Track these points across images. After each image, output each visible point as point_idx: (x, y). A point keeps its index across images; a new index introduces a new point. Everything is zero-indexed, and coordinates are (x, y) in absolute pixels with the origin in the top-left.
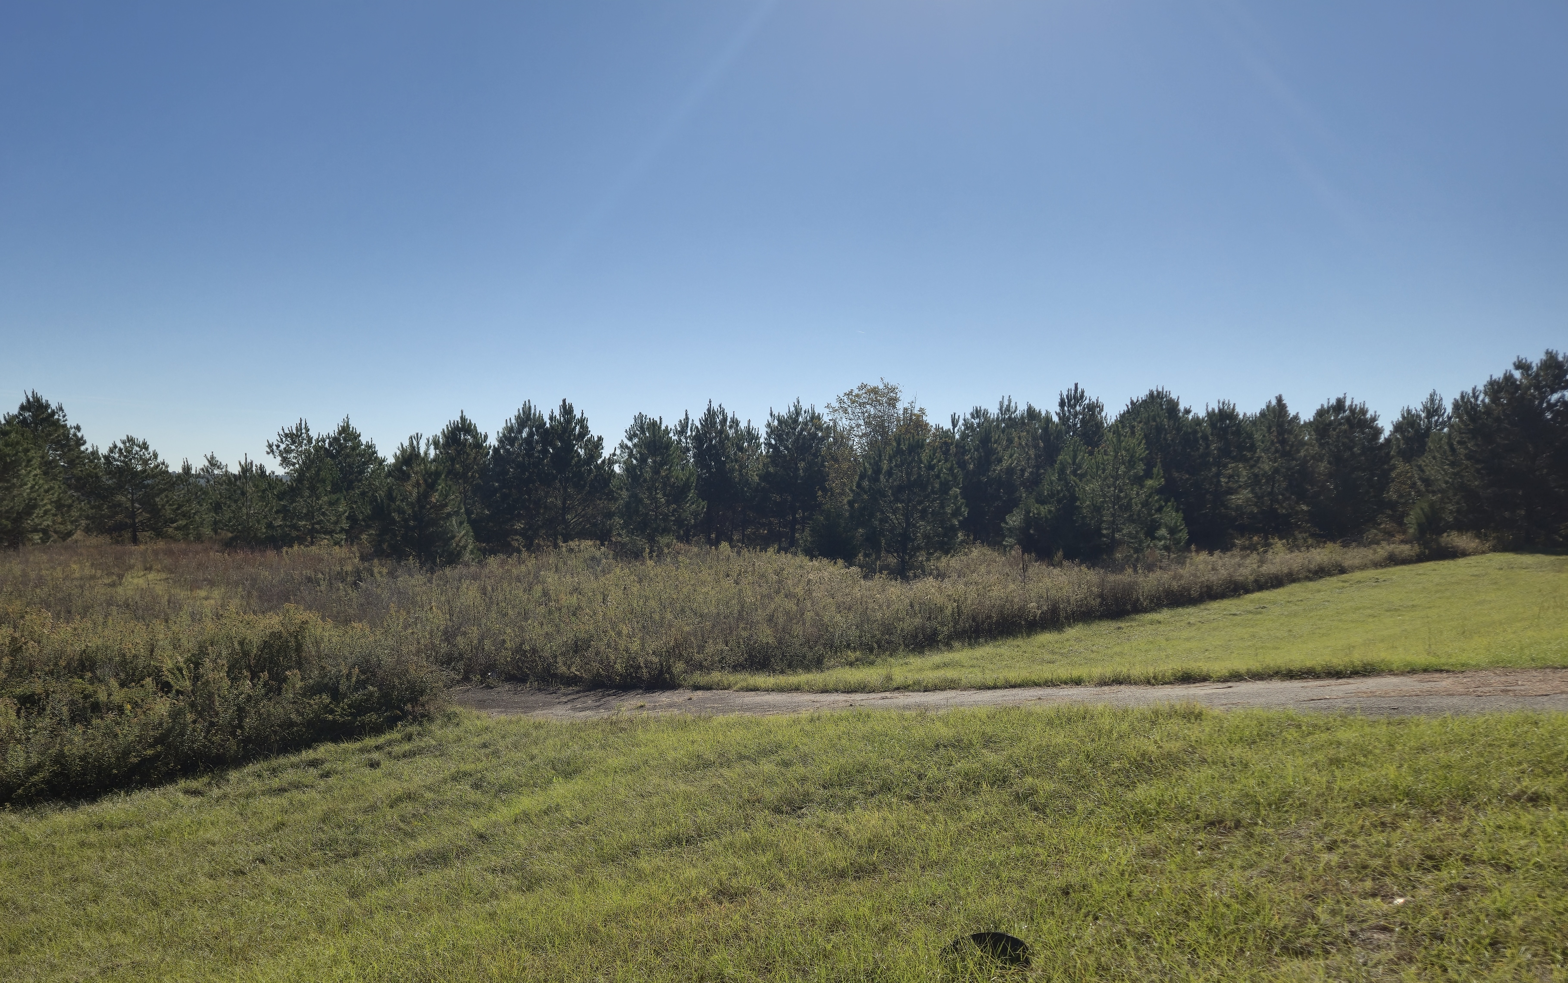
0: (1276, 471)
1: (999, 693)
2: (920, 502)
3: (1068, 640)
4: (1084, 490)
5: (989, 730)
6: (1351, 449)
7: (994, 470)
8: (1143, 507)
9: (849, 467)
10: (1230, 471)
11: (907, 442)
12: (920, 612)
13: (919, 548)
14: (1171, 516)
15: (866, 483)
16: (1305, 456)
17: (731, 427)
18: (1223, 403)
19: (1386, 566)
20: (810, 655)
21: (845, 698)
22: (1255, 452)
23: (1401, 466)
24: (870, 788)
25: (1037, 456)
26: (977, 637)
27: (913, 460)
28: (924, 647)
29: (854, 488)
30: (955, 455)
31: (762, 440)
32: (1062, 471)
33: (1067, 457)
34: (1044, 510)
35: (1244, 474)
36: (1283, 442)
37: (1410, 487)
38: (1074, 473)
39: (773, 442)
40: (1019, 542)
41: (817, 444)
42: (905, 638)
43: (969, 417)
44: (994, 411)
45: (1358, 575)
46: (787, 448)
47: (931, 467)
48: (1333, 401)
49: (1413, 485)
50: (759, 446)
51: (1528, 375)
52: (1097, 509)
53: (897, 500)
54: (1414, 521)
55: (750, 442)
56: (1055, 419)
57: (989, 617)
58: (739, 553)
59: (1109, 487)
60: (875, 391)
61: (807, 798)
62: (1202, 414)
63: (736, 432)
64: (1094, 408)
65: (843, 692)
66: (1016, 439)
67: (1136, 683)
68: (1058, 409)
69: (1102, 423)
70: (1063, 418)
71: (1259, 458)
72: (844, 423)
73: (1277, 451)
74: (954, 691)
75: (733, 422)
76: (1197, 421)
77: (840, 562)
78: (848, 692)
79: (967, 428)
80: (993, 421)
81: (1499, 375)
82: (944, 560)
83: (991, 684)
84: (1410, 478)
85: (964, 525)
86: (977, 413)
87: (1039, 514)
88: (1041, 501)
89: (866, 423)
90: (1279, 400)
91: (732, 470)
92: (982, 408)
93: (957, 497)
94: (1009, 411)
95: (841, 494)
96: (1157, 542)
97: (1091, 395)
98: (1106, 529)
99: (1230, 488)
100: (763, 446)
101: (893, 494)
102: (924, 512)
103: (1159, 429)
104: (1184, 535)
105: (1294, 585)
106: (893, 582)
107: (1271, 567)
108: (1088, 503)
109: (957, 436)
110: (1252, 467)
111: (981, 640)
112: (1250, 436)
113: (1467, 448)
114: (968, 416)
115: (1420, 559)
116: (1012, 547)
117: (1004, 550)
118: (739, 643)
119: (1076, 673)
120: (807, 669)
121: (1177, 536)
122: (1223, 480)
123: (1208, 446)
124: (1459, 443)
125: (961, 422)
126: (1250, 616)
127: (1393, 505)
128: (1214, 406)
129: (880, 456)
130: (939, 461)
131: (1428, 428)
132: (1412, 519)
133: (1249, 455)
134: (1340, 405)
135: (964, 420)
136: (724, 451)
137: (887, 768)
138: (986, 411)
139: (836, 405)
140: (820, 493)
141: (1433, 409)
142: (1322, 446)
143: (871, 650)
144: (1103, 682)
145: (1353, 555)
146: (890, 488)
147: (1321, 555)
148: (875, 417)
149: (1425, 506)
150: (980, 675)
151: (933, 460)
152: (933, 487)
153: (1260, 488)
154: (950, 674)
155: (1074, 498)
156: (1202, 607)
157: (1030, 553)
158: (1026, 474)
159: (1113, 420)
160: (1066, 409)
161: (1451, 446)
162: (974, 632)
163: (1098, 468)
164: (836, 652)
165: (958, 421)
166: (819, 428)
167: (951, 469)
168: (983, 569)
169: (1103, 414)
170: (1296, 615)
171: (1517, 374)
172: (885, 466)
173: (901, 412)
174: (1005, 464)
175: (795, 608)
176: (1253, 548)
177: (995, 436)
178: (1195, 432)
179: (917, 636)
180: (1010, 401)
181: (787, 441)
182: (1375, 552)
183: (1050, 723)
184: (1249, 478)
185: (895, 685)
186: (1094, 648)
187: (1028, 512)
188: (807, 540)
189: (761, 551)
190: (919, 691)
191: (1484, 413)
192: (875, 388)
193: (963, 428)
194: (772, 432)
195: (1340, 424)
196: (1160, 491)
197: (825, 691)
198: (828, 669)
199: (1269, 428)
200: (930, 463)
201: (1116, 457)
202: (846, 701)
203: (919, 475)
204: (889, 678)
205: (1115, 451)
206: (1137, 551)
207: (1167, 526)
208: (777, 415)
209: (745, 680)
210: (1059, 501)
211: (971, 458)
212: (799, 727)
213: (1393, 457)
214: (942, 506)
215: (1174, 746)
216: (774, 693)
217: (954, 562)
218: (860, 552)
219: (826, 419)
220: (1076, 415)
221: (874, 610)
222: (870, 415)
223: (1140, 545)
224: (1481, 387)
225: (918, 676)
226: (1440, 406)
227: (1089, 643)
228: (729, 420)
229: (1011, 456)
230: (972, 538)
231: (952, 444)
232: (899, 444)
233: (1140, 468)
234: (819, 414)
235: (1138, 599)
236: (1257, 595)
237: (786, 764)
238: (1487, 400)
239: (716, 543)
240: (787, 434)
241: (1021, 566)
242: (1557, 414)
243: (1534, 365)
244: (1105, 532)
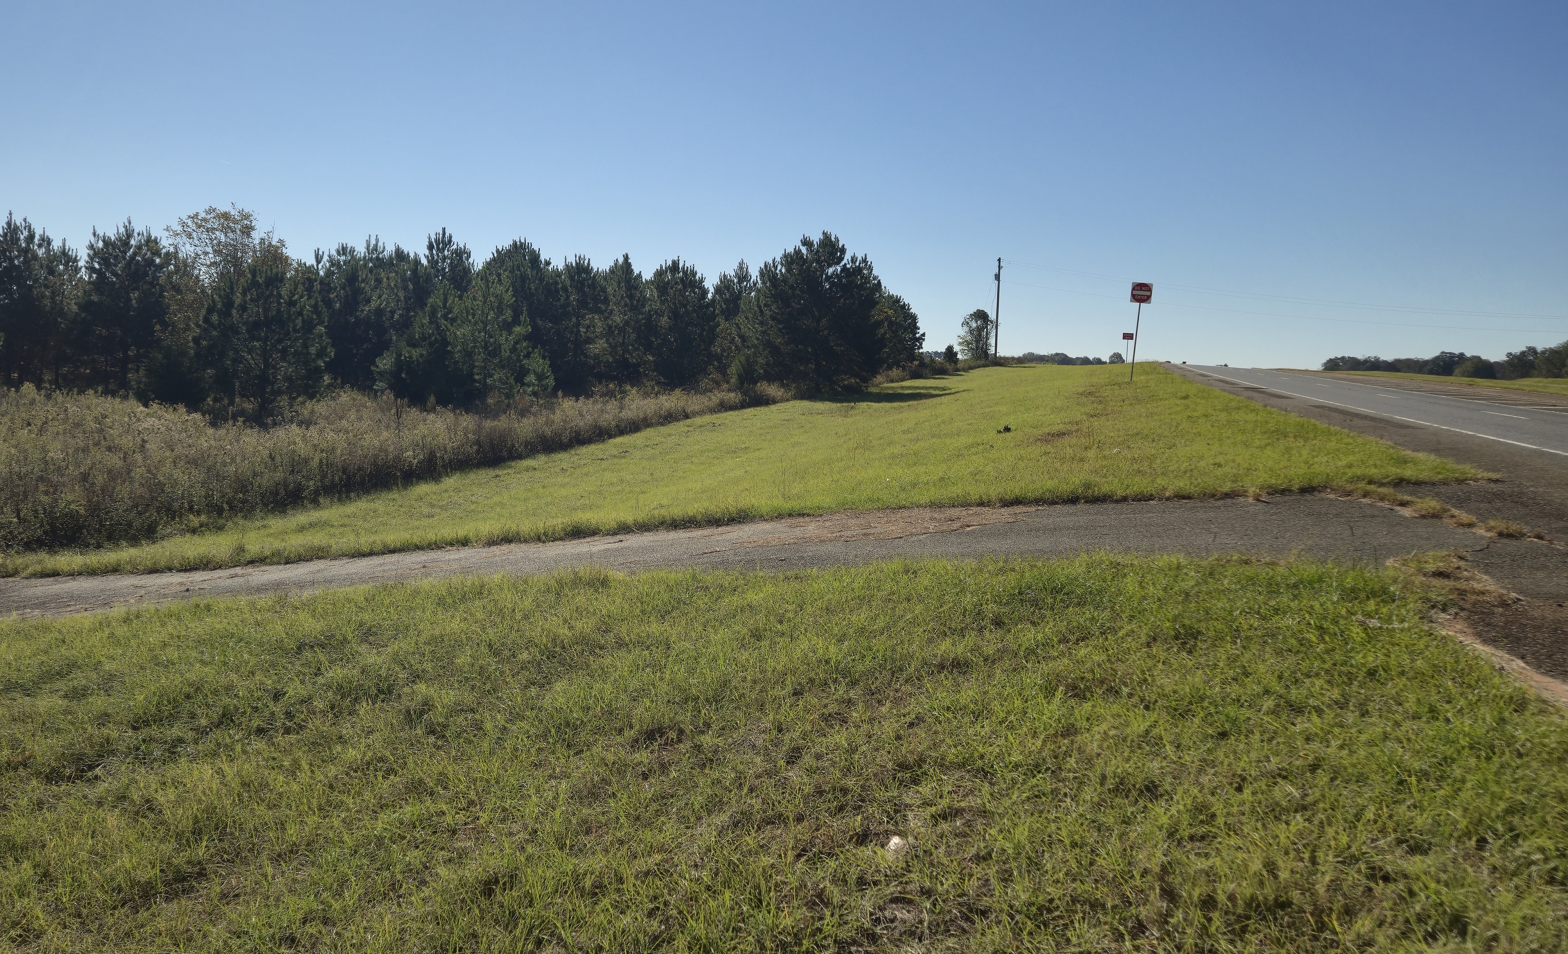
0: (627, 323)
1: (375, 561)
2: (280, 341)
3: (446, 491)
4: (455, 334)
5: (366, 617)
6: (685, 306)
7: (363, 311)
8: (511, 352)
9: (195, 300)
10: (588, 322)
11: (264, 275)
12: (282, 466)
13: (280, 392)
14: (538, 363)
15: (215, 318)
16: (650, 311)
17: (40, 246)
18: (580, 257)
19: (719, 411)
20: (137, 524)
21: (181, 580)
22: (609, 305)
23: (723, 324)
24: (204, 722)
25: (407, 298)
26: (348, 491)
27: (271, 295)
28: (286, 505)
29: (201, 323)
30: (320, 293)
31: (81, 263)
32: (433, 313)
33: (438, 300)
34: (415, 353)
35: (599, 325)
36: (631, 297)
37: (731, 343)
38: (445, 317)
39: (97, 266)
40: (391, 387)
41: (155, 271)
42: (263, 495)
43: (335, 253)
44: (361, 250)
45: (698, 420)
46: (114, 274)
47: (291, 303)
48: (670, 263)
49: (732, 341)
50: (77, 270)
51: (811, 251)
52: (469, 354)
53: (253, 338)
54: (734, 372)
55: (66, 265)
56: (424, 262)
57: (360, 469)
58: (48, 397)
59: (479, 333)
60: (226, 216)
61: (106, 750)
62: (561, 267)
63: (48, 250)
64: (461, 254)
65: (179, 571)
66: (385, 280)
67: (526, 541)
68: (427, 252)
69: (469, 269)
70: (432, 262)
71: (612, 311)
72: (187, 249)
73: (626, 305)
74: (322, 561)
75: (43, 240)
76: (557, 274)
77: (182, 409)
78: (186, 571)
79: (332, 265)
80: (360, 260)
81: (790, 250)
82: (309, 405)
83: (366, 549)
84: (730, 334)
85: (331, 367)
86: (343, 250)
87: (410, 357)
88: (413, 344)
89: (215, 251)
90: (626, 258)
91: (43, 296)
92: (349, 246)
93: (321, 336)
94: (376, 250)
95: (185, 330)
96: (525, 388)
97: (459, 240)
98: (478, 374)
99: (588, 338)
100: (83, 270)
101: (247, 331)
102: (284, 352)
103: (524, 278)
104: (551, 382)
105: (649, 429)
106: (248, 431)
107: (629, 412)
108: (459, 348)
109: (322, 273)
110: (606, 318)
111: (352, 495)
112: (604, 290)
113: (771, 310)
114: (333, 253)
115: (743, 405)
116: (383, 392)
117: (375, 394)
118: (36, 511)
119: (461, 533)
120: (134, 541)
121: (544, 383)
122: (582, 329)
123: (568, 297)
124: (765, 305)
125: (326, 258)
126: (616, 461)
127: (719, 358)
128: (572, 260)
129: (232, 288)
130: (301, 297)
131: (740, 292)
132: (733, 370)
133: (603, 307)
134: (675, 267)
135: (329, 256)
136: (31, 273)
137: (229, 688)
138: (353, 250)
139: (179, 229)
140: (158, 327)
141: (742, 275)
142: (662, 302)
143: (220, 511)
144: (491, 542)
145: (695, 402)
146: (244, 324)
147: (671, 401)
148: (226, 245)
149: (743, 359)
150: (352, 537)
151: (294, 295)
152: (295, 326)
153: (614, 339)
154: (317, 539)
155: (445, 343)
156: (573, 452)
157: (402, 398)
158: (396, 316)
159: (480, 267)
160: (434, 252)
161: (759, 307)
162: (344, 486)
163: (468, 313)
164: (173, 519)
165: (322, 257)
166: (157, 253)
167: (315, 307)
168: (353, 415)
169: (471, 260)
170: (653, 458)
171: (804, 250)
172: (238, 300)
173: (257, 242)
174: (374, 304)
175: (120, 463)
176: (611, 394)
177: (362, 275)
178: (556, 283)
179: (277, 494)
180: (377, 241)
181: (116, 266)
182: (710, 399)
183: (441, 602)
184: (604, 329)
185: (248, 557)
186: (473, 499)
187: (399, 355)
188: (140, 382)
189: (79, 393)
190: (279, 563)
191: (782, 281)
192: (226, 213)
193: (328, 264)
194: (95, 254)
195: (676, 283)
196: (528, 337)
197: (154, 570)
198: (162, 538)
199: (619, 283)
200: (290, 298)
201: (485, 302)
202: (181, 584)
203: (279, 311)
204: (241, 549)
205: (484, 296)
206: (508, 396)
207: (535, 372)
208: (101, 235)
209: (40, 562)
210: (431, 345)
211: (337, 297)
212: (107, 631)
213: (717, 315)
214: (305, 346)
215: (587, 625)
216: (82, 578)
217: (321, 407)
218: (208, 396)
219: (166, 243)
220: (444, 258)
221: (224, 464)
222: (220, 242)
223: (511, 391)
224: (778, 259)
225: (278, 545)
226: (747, 272)
227: (468, 493)
228: (37, 237)
229: (380, 297)
230: (339, 381)
231: (316, 280)
232: (254, 275)
233: (508, 314)
234: (156, 239)
235: (514, 446)
236: (619, 440)
237: (78, 694)
238: (783, 270)
239: (17, 385)
240: (116, 257)
241: (394, 411)
242: (833, 284)
243: (815, 243)
244: (477, 377)
